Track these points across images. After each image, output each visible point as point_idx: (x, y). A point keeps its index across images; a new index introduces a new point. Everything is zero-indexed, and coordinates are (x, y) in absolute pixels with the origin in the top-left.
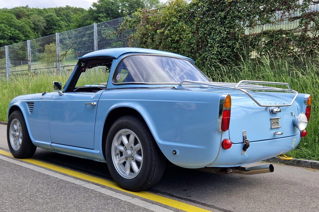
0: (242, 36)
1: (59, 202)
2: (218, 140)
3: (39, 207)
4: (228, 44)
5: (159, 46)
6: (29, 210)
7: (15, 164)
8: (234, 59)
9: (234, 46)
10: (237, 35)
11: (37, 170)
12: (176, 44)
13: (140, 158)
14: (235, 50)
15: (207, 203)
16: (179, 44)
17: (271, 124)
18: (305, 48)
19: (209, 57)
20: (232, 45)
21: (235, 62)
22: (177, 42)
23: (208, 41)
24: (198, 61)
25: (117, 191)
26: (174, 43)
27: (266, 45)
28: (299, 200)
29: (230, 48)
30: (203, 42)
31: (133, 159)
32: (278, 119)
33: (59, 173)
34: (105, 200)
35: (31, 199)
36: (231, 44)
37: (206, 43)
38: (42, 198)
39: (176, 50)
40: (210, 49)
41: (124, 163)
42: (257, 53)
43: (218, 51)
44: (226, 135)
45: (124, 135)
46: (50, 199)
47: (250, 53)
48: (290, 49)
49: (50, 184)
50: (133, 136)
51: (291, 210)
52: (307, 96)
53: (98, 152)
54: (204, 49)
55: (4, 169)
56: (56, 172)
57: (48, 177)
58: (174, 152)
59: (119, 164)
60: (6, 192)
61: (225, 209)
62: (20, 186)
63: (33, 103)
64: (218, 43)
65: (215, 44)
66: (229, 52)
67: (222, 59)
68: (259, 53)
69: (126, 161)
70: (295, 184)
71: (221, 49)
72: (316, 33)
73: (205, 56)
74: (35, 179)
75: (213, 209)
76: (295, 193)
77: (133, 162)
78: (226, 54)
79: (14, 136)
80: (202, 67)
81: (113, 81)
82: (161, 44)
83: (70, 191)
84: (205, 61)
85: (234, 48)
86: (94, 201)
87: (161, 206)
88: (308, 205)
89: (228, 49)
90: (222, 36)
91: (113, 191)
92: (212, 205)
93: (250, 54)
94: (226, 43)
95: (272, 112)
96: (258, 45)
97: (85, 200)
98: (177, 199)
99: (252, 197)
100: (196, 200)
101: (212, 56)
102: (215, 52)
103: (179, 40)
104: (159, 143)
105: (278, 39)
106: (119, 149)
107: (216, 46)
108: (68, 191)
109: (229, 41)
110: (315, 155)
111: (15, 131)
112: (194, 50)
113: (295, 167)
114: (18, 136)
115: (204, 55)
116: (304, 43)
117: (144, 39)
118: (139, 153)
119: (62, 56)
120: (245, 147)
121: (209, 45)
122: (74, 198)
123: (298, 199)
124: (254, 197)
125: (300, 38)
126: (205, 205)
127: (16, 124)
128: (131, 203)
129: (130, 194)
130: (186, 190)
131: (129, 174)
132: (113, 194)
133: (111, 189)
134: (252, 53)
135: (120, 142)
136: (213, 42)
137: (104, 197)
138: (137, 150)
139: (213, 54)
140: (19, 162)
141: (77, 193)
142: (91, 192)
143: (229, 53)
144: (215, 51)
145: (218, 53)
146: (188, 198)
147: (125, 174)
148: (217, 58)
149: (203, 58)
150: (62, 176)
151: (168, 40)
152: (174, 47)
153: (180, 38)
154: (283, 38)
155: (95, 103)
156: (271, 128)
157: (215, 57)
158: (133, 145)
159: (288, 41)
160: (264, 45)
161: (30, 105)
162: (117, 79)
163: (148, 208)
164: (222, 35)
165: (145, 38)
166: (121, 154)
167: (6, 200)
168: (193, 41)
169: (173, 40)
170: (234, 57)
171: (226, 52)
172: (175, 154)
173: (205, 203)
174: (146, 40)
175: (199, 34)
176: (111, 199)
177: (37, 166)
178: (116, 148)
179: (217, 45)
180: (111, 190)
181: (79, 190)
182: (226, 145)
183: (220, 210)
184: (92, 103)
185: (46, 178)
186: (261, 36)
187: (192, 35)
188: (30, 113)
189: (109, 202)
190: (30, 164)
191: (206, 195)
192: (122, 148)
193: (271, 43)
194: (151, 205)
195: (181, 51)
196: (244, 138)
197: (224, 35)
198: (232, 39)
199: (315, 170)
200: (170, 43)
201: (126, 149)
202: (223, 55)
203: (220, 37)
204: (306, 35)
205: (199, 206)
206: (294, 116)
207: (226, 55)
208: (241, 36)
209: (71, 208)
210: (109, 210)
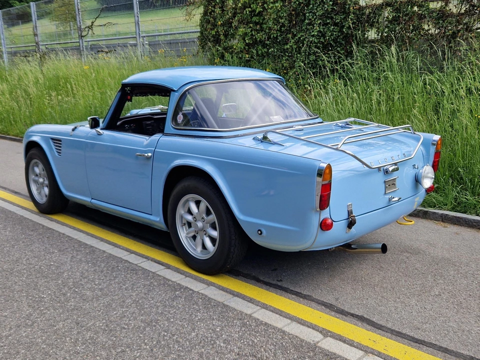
0: (355, 8)
1: (112, 295)
2: (315, 221)
3: (89, 305)
4: (334, 20)
5: (232, 19)
6: (77, 309)
7: (43, 226)
8: (343, 42)
9: (344, 24)
10: (347, 7)
11: (76, 237)
12: (258, 18)
13: (215, 234)
14: (344, 30)
15: (302, 292)
16: (262, 18)
17: (386, 188)
18: (445, 28)
19: (307, 40)
20: (341, 21)
21: (345, 46)
22: (260, 14)
23: (304, 15)
24: (291, 45)
25: (187, 275)
26: (255, 15)
27: (390, 22)
28: (419, 282)
29: (338, 26)
30: (297, 15)
31: (205, 233)
32: (395, 179)
33: (105, 242)
34: (172, 290)
35: (76, 291)
36: (338, 21)
37: (303, 18)
38: (90, 289)
39: (258, 26)
40: (308, 27)
41: (194, 237)
42: (376, 35)
43: (320, 31)
44: (325, 214)
45: (192, 201)
46: (101, 290)
47: (367, 33)
48: (423, 29)
49: (97, 262)
50: (204, 204)
51: (407, 300)
52: (437, 137)
53: (158, 219)
54: (299, 26)
55: (30, 235)
56: (102, 240)
57: (93, 250)
58: (259, 232)
59: (186, 237)
60: (41, 280)
61: (325, 301)
62: (57, 267)
63: (60, 141)
64: (320, 19)
65: (315, 20)
66: (336, 32)
67: (325, 43)
68: (380, 34)
69: (196, 235)
70: (416, 252)
71: (324, 27)
72: (462, 6)
73: (301, 39)
74: (75, 255)
75: (310, 302)
76: (416, 269)
77: (206, 237)
78: (331, 35)
79: (36, 182)
80: (296, 55)
81: (173, 123)
82: (235, 17)
83: (125, 276)
84: (301, 45)
85: (344, 26)
86: (158, 292)
87: (244, 299)
88: (430, 292)
89: (334, 28)
90: (326, 9)
91: (181, 274)
92: (308, 296)
93: (366, 36)
94: (332, 18)
95: (386, 172)
96: (377, 22)
97: (147, 292)
98: (264, 286)
99: (360, 279)
100: (289, 287)
101: (311, 40)
102: (316, 33)
103: (263, 12)
104: (238, 218)
105: (408, 14)
106: (185, 219)
107: (316, 24)
108: (122, 275)
109: (335, 15)
110: (448, 203)
111: (37, 175)
112: (284, 28)
113: (421, 220)
114: (42, 184)
115: (299, 36)
116: (444, 21)
117: (210, 7)
118: (213, 227)
119: (87, 29)
120: (351, 224)
121: (307, 21)
122: (132, 289)
123: (418, 280)
124: (363, 279)
125: (438, 14)
126: (299, 296)
127: (38, 166)
128: (206, 296)
129: (204, 279)
130: (275, 270)
131: (201, 251)
132: (181, 279)
133: (177, 270)
134: (370, 33)
135: (187, 210)
136: (313, 17)
137: (169, 285)
138: (211, 223)
139: (313, 36)
140: (48, 221)
141: (134, 278)
142: (153, 277)
143: (335, 34)
144: (315, 31)
145: (320, 34)
146: (279, 284)
147: (196, 251)
148: (319, 42)
149: (298, 42)
150: (111, 247)
151: (246, 11)
152: (255, 22)
153: (264, 8)
154: (414, 12)
155: (150, 154)
156: (385, 193)
157: (315, 40)
158: (204, 215)
159: (421, 17)
160: (386, 23)
161: (56, 143)
162: (178, 121)
163: (228, 304)
164: (326, 6)
165: (212, 7)
166: (189, 225)
167: (43, 293)
168: (282, 15)
169: (254, 11)
170: (343, 40)
171: (332, 32)
172: (261, 234)
173: (300, 291)
174: (213, 9)
175: (292, 3)
176: (180, 289)
177: (74, 228)
178: (182, 217)
179: (319, 22)
180: (178, 272)
181: (136, 273)
182: (325, 226)
183: (319, 304)
184: (146, 155)
185: (90, 252)
186: (382, 8)
187: (281, 4)
188: (57, 154)
189: (178, 294)
190: (64, 225)
191: (301, 277)
192: (190, 218)
193: (397, 21)
194: (232, 299)
195: (266, 28)
196: (350, 213)
197: (328, 6)
198: (341, 13)
199: (446, 225)
200: (250, 15)
201: (195, 220)
202: (327, 38)
203: (322, 9)
204: (448, 9)
205: (293, 298)
206: (418, 168)
207: (332, 37)
208: (353, 8)
209: (130, 305)
210: (179, 307)
